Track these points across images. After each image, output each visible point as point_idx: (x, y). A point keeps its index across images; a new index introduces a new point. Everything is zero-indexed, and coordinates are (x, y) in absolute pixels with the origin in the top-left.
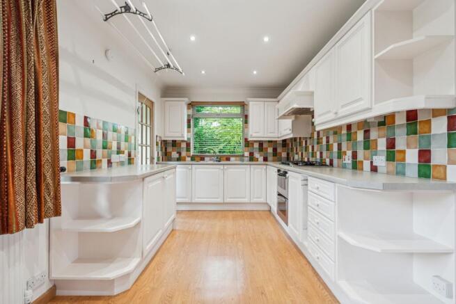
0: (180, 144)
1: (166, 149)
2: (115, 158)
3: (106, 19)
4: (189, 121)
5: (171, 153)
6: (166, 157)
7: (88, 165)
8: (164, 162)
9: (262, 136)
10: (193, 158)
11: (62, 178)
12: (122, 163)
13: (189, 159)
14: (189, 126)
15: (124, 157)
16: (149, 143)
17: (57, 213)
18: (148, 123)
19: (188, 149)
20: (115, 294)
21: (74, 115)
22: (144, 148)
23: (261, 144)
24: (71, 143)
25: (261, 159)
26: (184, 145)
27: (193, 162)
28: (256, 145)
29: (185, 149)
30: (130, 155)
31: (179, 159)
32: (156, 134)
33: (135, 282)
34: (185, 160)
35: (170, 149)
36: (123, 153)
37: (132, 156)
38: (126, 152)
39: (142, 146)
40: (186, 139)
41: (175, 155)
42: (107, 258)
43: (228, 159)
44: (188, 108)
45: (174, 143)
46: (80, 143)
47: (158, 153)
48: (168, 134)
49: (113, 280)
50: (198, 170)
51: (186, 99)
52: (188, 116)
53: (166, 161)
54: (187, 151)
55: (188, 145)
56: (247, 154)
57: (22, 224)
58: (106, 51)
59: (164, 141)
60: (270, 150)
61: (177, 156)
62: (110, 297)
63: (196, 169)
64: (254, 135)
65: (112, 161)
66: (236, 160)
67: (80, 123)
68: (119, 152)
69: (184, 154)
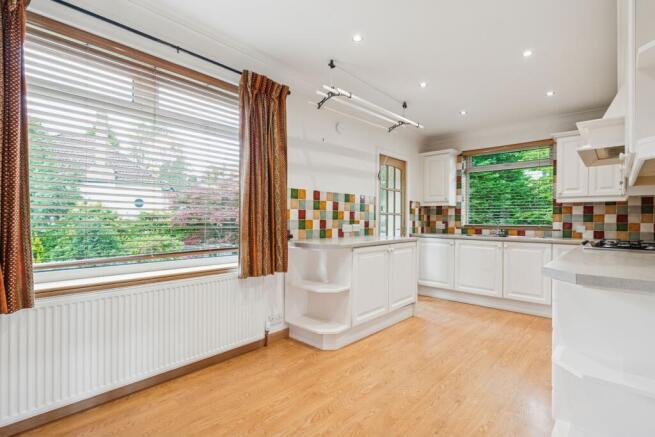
0: (447, 211)
1: (428, 217)
2: (347, 228)
3: (319, 107)
4: (459, 179)
5: (434, 222)
6: (429, 228)
7: (317, 234)
8: (424, 235)
9: (586, 194)
10: (464, 231)
11: (289, 243)
12: (356, 234)
13: (460, 231)
14: (459, 186)
15: (360, 227)
16: (398, 211)
17: (285, 270)
18: (398, 187)
19: (458, 217)
20: (324, 349)
21: (304, 191)
22: (391, 218)
23: (588, 209)
24: (302, 214)
25: (589, 235)
26: (452, 212)
27: (465, 236)
28: (578, 211)
29: (454, 218)
30: (367, 224)
31: (445, 231)
32: (408, 200)
33: (345, 347)
34: (453, 233)
35: (433, 218)
36: (358, 222)
37: (371, 225)
38: (362, 222)
39: (387, 215)
40: (454, 204)
41: (440, 225)
42: (324, 318)
43: (521, 233)
44: (459, 161)
45: (440, 210)
46: (309, 215)
47: (414, 223)
48: (428, 199)
49: (322, 335)
50: (463, 247)
51: (451, 151)
52: (458, 171)
53: (427, 232)
54: (456, 220)
55: (458, 211)
56: (557, 225)
57: (260, 272)
58: (337, 125)
59: (425, 207)
60: (611, 219)
61: (442, 226)
62: (319, 350)
63: (460, 244)
64: (566, 193)
65: (344, 230)
66: (536, 236)
67: (310, 197)
68: (352, 221)
69: (452, 224)
